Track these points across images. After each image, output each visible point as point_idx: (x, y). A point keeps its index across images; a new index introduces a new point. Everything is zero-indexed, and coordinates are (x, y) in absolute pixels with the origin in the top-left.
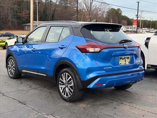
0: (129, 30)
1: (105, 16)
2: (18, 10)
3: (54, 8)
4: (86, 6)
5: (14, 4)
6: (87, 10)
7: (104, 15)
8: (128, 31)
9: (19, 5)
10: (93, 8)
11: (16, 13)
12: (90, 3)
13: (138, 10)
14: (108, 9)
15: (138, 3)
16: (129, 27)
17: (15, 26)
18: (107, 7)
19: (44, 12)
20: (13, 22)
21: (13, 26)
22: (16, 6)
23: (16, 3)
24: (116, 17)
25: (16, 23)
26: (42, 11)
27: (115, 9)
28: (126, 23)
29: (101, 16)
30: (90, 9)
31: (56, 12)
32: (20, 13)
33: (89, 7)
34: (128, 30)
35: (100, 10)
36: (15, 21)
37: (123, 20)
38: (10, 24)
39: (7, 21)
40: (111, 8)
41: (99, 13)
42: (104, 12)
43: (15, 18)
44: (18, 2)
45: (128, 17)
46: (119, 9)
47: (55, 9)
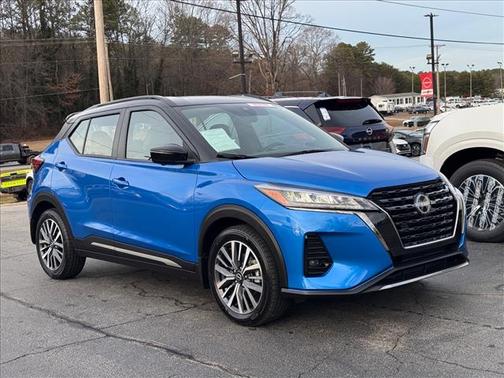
0: (404, 106)
1: (320, 70)
2: (45, 74)
3: (158, 60)
4: (260, 44)
5: (34, 59)
6: (266, 54)
7: (319, 67)
8: (401, 110)
9: (49, 59)
10: (283, 48)
11: (42, 84)
12: (271, 35)
13: (432, 40)
14: (330, 46)
15: (431, 17)
16: (403, 97)
17: (40, 125)
18: (325, 41)
19: (128, 72)
20: (32, 113)
21: (34, 125)
22: (39, 62)
23: (39, 54)
24: (357, 70)
25: (44, 115)
26: (121, 71)
27: (350, 46)
28: (392, 86)
29: (310, 71)
30: (274, 52)
31: (166, 72)
32: (54, 83)
33: (271, 45)
34: (401, 106)
35: (304, 54)
36: (41, 109)
37: (380, 79)
38: (24, 122)
39: (14, 113)
40: (338, 42)
41: (302, 60)
42: (316, 58)
43: (39, 102)
44: (46, 51)
45: (395, 67)
46: (363, 45)
47: (162, 61)
